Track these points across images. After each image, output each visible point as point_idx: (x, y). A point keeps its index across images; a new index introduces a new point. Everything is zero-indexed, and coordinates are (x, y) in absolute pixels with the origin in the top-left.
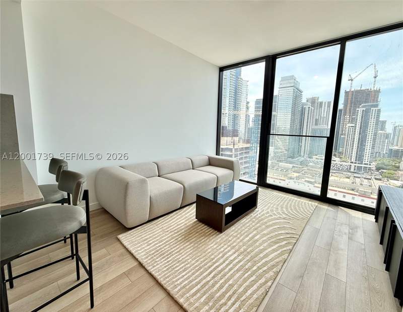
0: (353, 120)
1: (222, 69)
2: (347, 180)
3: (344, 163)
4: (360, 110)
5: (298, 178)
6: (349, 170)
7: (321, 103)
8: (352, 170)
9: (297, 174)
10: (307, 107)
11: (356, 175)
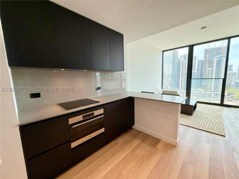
0: (211, 66)
1: (163, 51)
3: (206, 92)
4: (215, 60)
10: (181, 61)
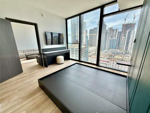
0: (125, 36)
2: (121, 57)
3: (121, 51)
4: (127, 32)
5: (104, 57)
6: (122, 54)
7: (113, 30)
8: (123, 54)
9: (104, 56)
10: (108, 31)
11: (124, 55)
